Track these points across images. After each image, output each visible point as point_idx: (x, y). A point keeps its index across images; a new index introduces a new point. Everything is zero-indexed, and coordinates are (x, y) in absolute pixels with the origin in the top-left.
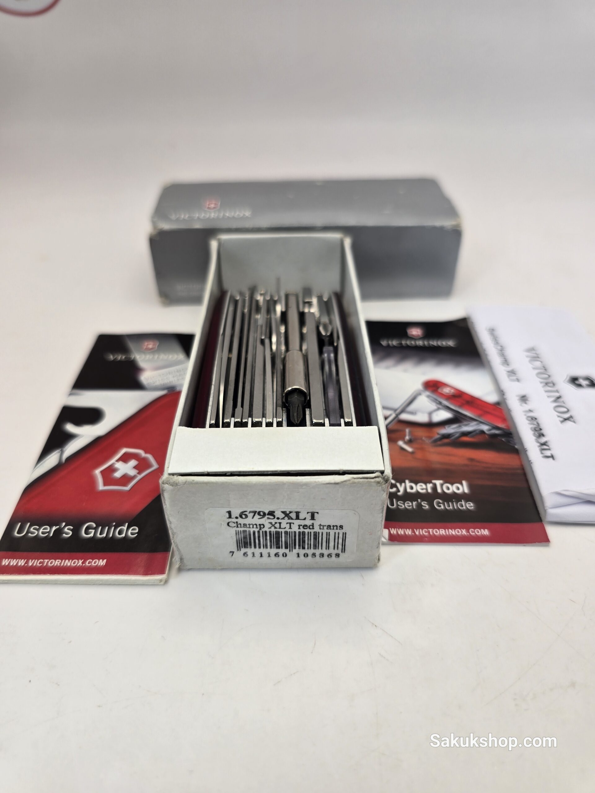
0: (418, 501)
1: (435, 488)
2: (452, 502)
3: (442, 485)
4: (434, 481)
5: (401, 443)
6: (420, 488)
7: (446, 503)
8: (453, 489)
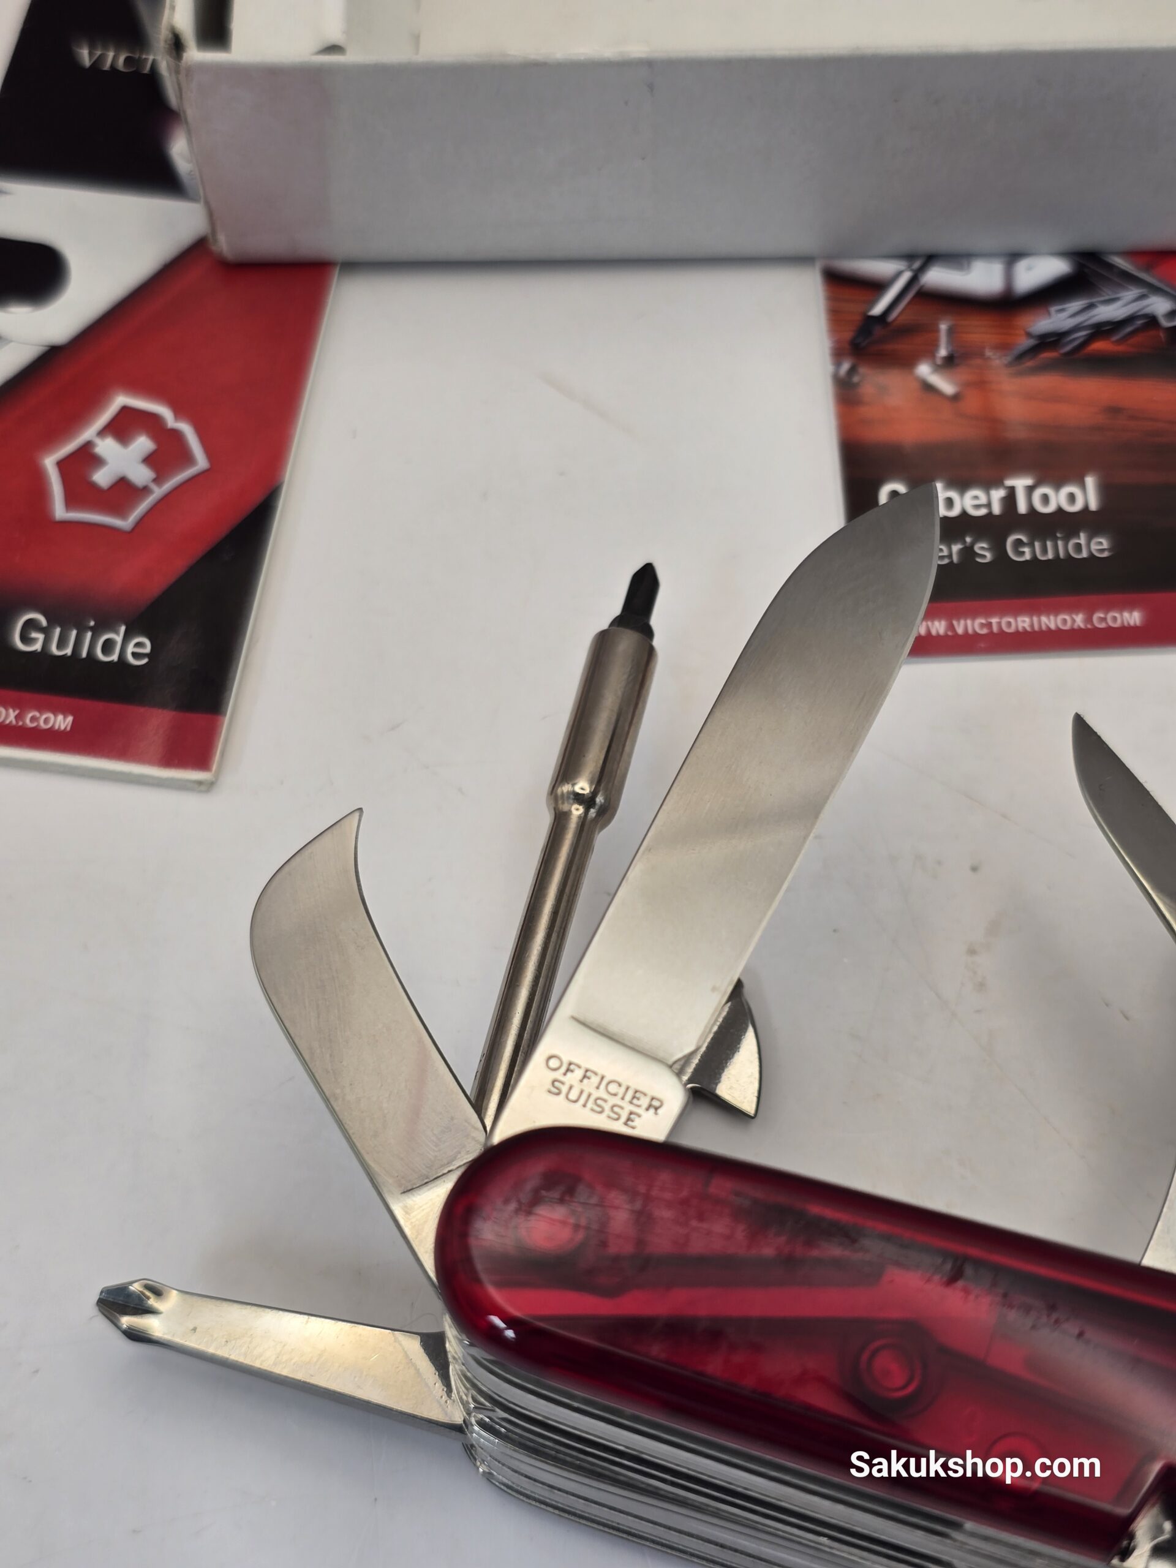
0: (965, 542)
1: (1010, 499)
2: (1055, 540)
3: (1029, 491)
4: (1009, 483)
5: (922, 370)
6: (971, 502)
7: (1037, 545)
8: (1057, 498)
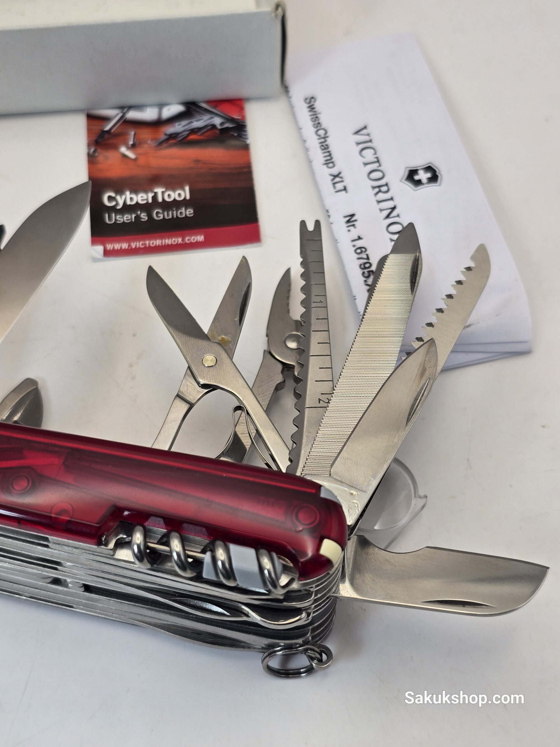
0: (137, 213)
1: (155, 197)
2: (173, 211)
3: (163, 193)
4: (155, 190)
5: (123, 150)
6: (141, 198)
7: (165, 213)
8: (174, 195)
